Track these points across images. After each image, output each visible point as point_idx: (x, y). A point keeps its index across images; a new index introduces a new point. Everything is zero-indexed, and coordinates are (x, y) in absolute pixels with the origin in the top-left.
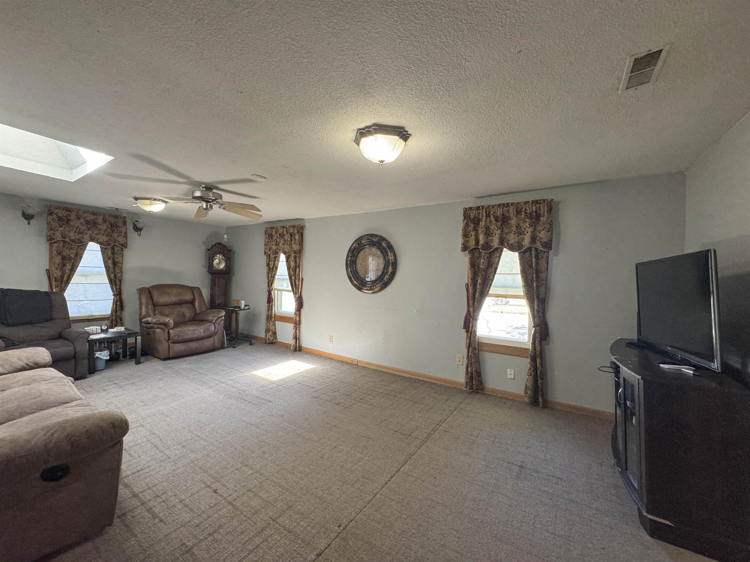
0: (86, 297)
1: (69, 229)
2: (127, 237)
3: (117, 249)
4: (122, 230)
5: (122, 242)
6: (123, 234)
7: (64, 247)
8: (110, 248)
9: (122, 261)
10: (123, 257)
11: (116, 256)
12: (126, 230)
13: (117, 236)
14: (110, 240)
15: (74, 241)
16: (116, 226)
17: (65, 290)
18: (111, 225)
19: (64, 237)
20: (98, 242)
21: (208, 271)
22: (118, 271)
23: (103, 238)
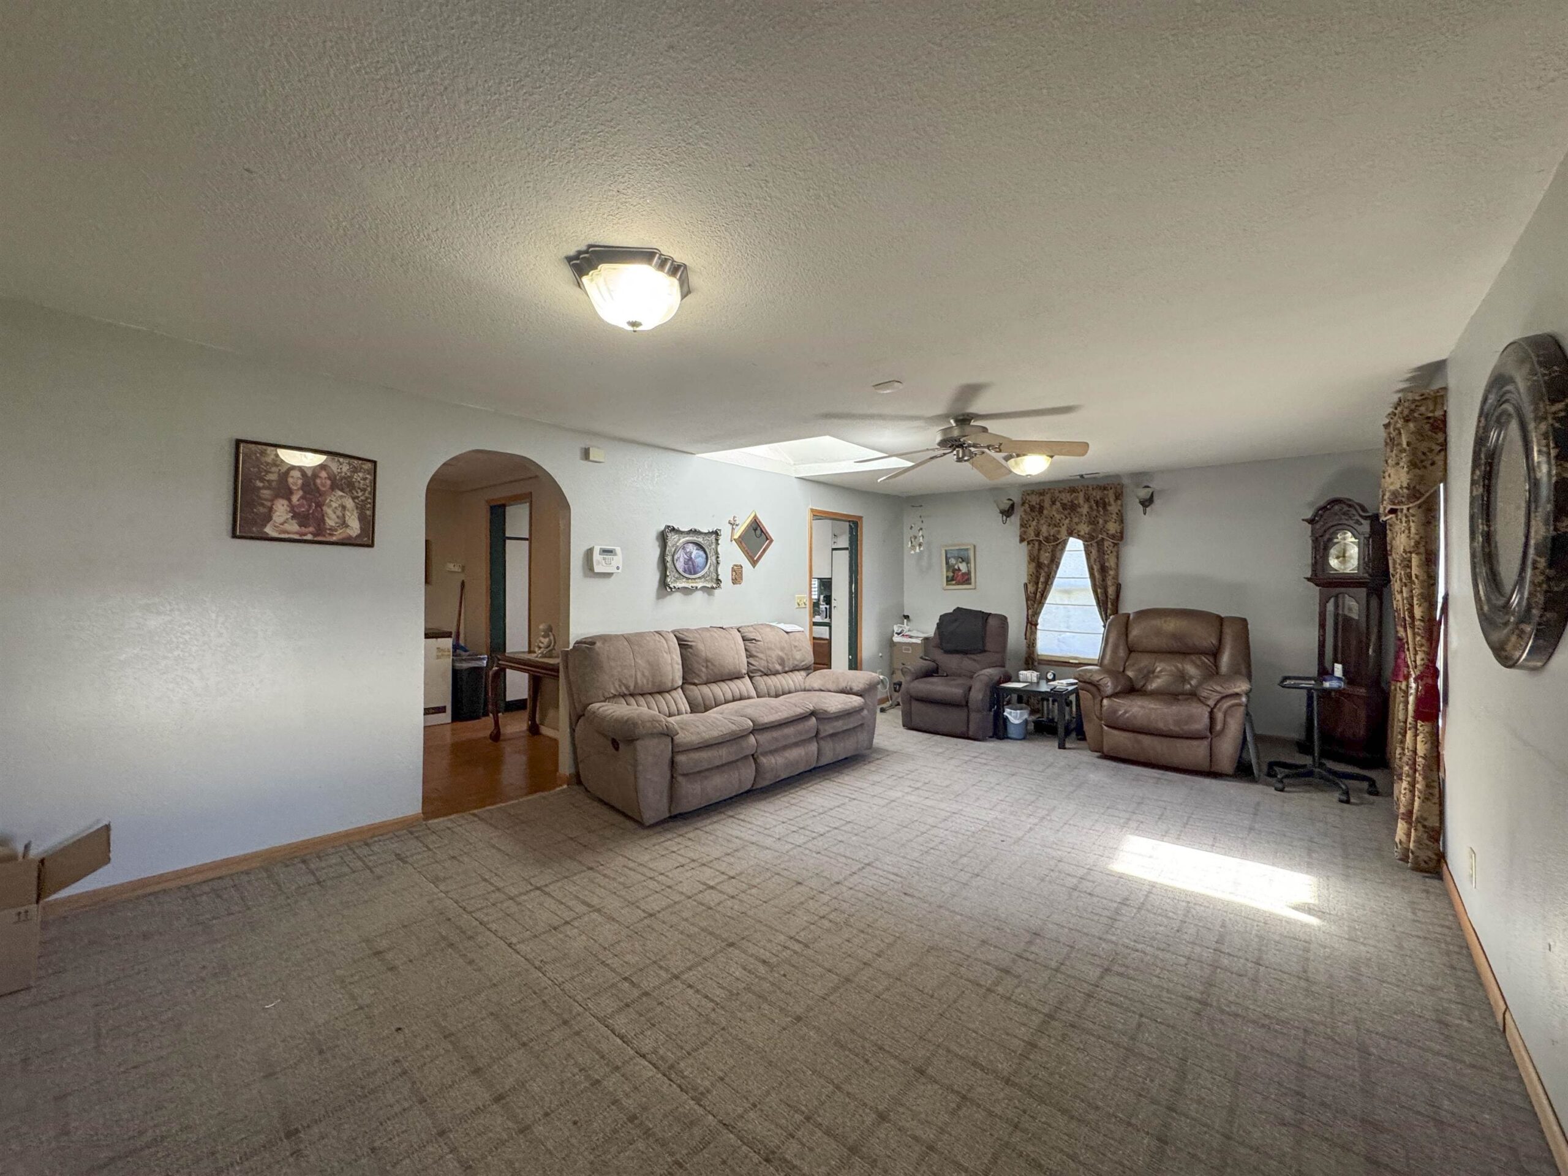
0: (1068, 628)
1: (1042, 522)
2: (1122, 521)
3: (1106, 544)
4: (1113, 508)
5: (1112, 531)
6: (1114, 516)
7: (1039, 550)
8: (1095, 545)
9: (1117, 565)
10: (1118, 558)
11: (1106, 557)
12: (1119, 508)
13: (1106, 522)
14: (1094, 530)
15: (1047, 539)
16: (1103, 504)
17: (1039, 613)
18: (1097, 503)
19: (1038, 535)
20: (1079, 537)
21: (1309, 579)
22: (1109, 583)
23: (1084, 528)
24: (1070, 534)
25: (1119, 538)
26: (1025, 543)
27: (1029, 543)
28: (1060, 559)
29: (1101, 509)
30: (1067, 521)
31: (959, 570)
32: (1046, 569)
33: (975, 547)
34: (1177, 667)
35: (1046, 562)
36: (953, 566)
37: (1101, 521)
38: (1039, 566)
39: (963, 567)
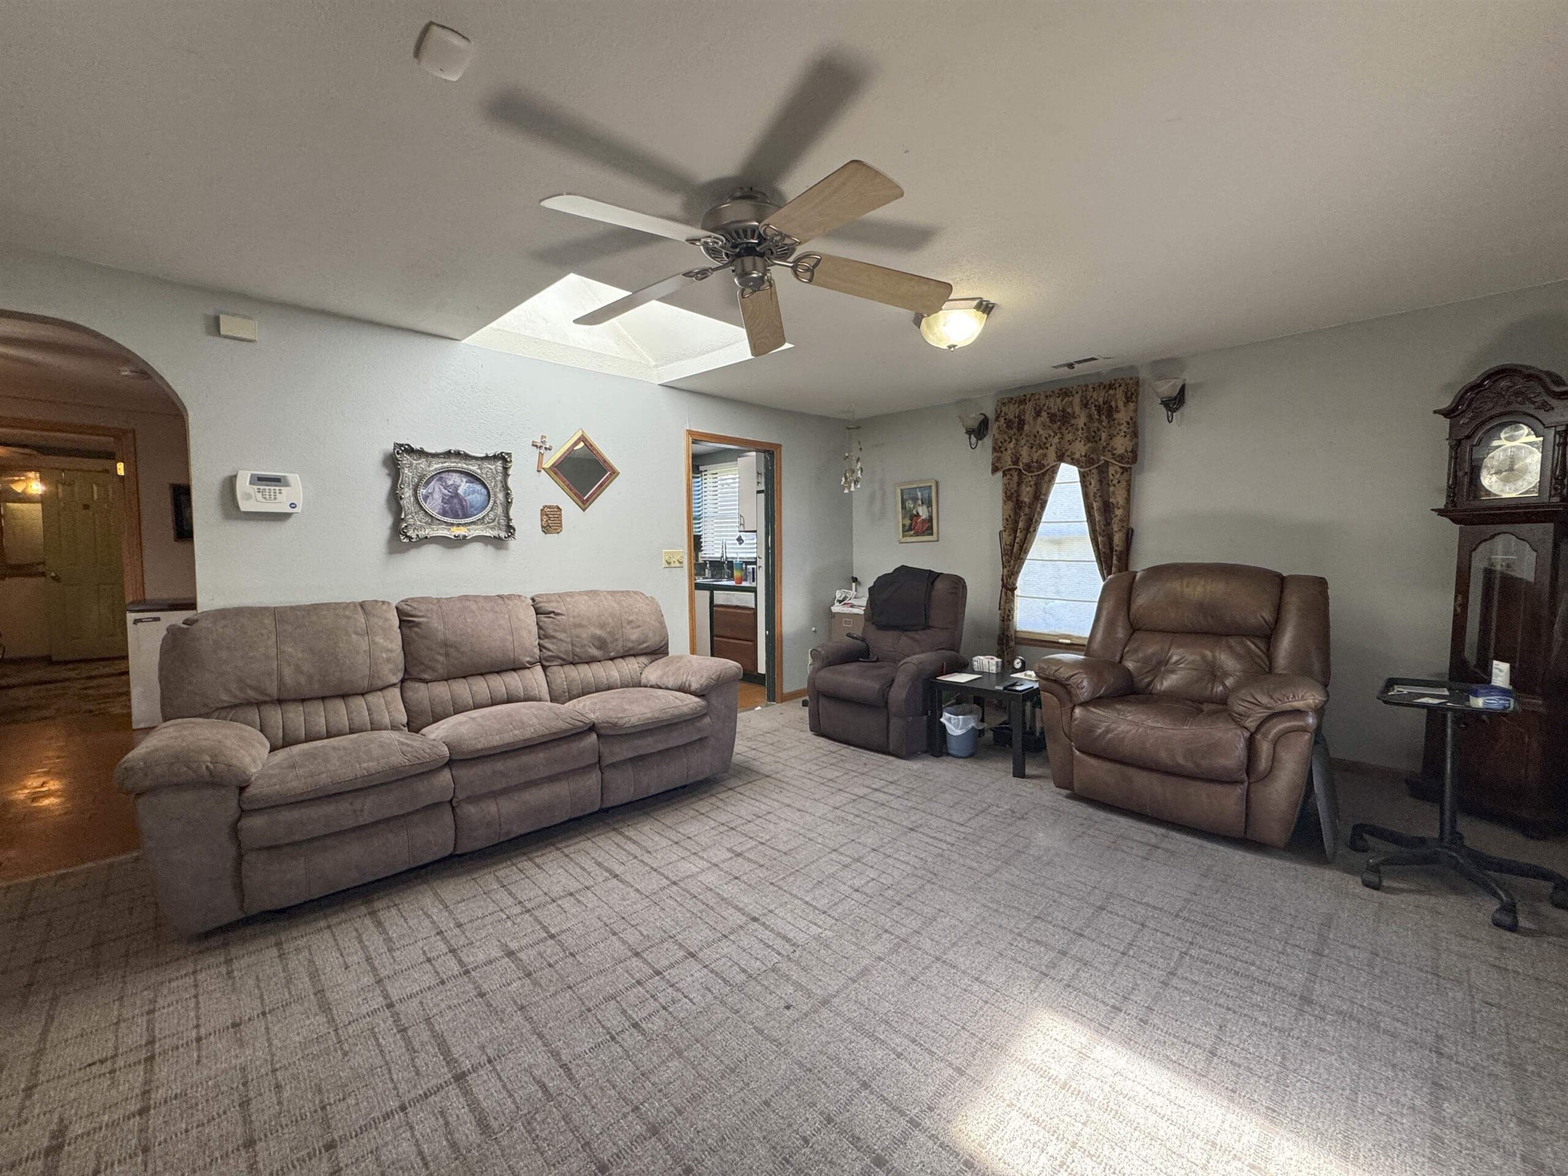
0: (1058, 592)
1: (1023, 442)
2: (1135, 434)
3: (1111, 470)
4: (1122, 416)
5: (1120, 451)
6: (1124, 428)
7: (1019, 484)
8: (1095, 471)
9: (1128, 500)
10: (1129, 491)
11: (1112, 489)
12: (1132, 414)
13: (1111, 437)
14: (1094, 450)
15: (1028, 467)
16: (1108, 411)
17: (1018, 572)
18: (1099, 410)
19: (1016, 462)
20: (1073, 462)
21: (1441, 512)
22: (1115, 528)
23: (1080, 448)
24: (1061, 458)
25: (1131, 460)
26: (1000, 474)
27: (1004, 475)
28: (1047, 494)
29: (1103, 417)
30: (1056, 440)
31: (918, 515)
32: (1027, 510)
33: (937, 483)
34: (1204, 657)
35: (1026, 500)
36: (911, 510)
37: (1104, 436)
38: (1018, 506)
39: (923, 512)
